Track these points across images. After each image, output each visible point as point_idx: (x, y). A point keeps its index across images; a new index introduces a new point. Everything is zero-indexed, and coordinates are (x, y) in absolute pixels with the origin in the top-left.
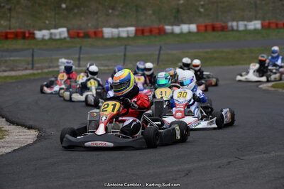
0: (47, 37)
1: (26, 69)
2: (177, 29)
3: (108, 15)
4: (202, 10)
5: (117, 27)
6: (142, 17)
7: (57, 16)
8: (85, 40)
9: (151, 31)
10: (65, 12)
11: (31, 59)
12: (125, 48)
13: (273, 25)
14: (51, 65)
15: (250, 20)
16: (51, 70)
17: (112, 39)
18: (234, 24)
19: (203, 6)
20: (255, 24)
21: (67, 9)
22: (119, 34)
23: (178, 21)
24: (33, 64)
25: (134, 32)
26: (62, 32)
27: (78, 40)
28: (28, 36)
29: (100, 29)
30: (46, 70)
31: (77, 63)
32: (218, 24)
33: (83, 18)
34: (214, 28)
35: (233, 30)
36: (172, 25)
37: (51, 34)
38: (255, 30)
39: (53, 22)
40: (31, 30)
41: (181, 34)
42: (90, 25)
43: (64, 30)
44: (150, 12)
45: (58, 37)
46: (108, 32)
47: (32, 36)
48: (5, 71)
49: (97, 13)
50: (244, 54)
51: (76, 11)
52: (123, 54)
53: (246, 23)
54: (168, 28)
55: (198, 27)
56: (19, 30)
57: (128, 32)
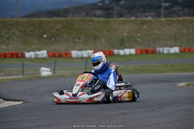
0: (33, 57)
1: (18, 75)
2: (122, 52)
3: (75, 43)
4: (139, 40)
5: (81, 50)
6: (98, 44)
7: (40, 43)
8: (60, 58)
10: (46, 40)
11: (21, 69)
12: (86, 62)
14: (35, 72)
15: (172, 47)
16: (35, 75)
17: (78, 58)
18: (161, 49)
19: (140, 37)
20: (175, 50)
21: (47, 38)
22: (82, 55)
23: (123, 47)
24: (23, 72)
25: (92, 54)
26: (43, 53)
27: (54, 59)
28: (20, 56)
29: (69, 52)
30: (32, 76)
31: (53, 72)
32: (149, 49)
33: (58, 45)
34: (147, 52)
35: (160, 53)
36: (119, 49)
37: (36, 55)
38: (175, 54)
39: (38, 47)
40: (22, 52)
41: (125, 55)
42: (62, 49)
43: (45, 52)
44: (104, 41)
45: (40, 56)
46: (75, 53)
47: (23, 56)
48: (4, 76)
49: (67, 42)
50: (167, 67)
51: (53, 40)
52: (84, 67)
53: (169, 48)
54: (116, 51)
55: (136, 51)
56: (14, 52)
57: (88, 54)
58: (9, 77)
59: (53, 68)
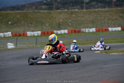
0: (2, 36)
2: (59, 32)
3: (29, 26)
4: (70, 24)
5: (33, 31)
6: (44, 27)
7: (7, 27)
8: (19, 37)
9: (48, 33)
10: (10, 25)
12: (37, 39)
13: (101, 30)
14: (4, 46)
15: (91, 28)
16: (4, 48)
17: (31, 37)
18: (84, 29)
19: (70, 22)
20: (93, 30)
21: (11, 24)
22: (34, 34)
23: (60, 29)
25: (40, 33)
26: (9, 34)
27: (16, 38)
29: (26, 32)
30: (2, 48)
31: (15, 46)
32: (76, 30)
33: (18, 28)
34: (75, 32)
35: (83, 32)
36: (57, 30)
37: (4, 35)
38: (93, 32)
39: (5, 30)
41: (61, 34)
42: (21, 31)
43: (10, 33)
44: (47, 25)
45: (7, 36)
46: (29, 33)
49: (24, 26)
50: (88, 41)
51: (15, 25)
52: (35, 42)
53: (89, 29)
54: (55, 32)
55: (68, 31)
57: (38, 33)
59: (15, 43)
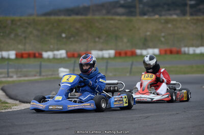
0: (51, 57)
1: (35, 76)
2: (145, 52)
3: (95, 42)
4: (163, 39)
5: (101, 50)
6: (120, 44)
7: (59, 42)
9: (126, 54)
10: (64, 40)
12: (107, 63)
14: (53, 73)
15: (198, 46)
18: (186, 49)
19: (164, 37)
20: (201, 50)
21: (66, 37)
22: (103, 55)
23: (146, 47)
24: (40, 73)
25: (114, 54)
26: (62, 53)
27: (73, 60)
28: (37, 56)
29: (89, 52)
30: (49, 77)
32: (174, 49)
33: (77, 44)
34: (171, 52)
35: (185, 53)
36: (142, 49)
37: (54, 55)
38: (201, 54)
39: (56, 47)
40: (40, 52)
43: (64, 51)
44: (125, 40)
45: (59, 57)
47: (41, 56)
49: (87, 41)
51: (72, 39)
53: (194, 48)
54: (138, 52)
55: (160, 51)
56: (31, 51)
57: (109, 54)
58: (26, 79)
59: (72, 68)
